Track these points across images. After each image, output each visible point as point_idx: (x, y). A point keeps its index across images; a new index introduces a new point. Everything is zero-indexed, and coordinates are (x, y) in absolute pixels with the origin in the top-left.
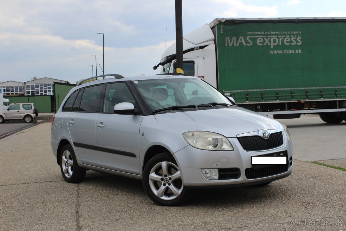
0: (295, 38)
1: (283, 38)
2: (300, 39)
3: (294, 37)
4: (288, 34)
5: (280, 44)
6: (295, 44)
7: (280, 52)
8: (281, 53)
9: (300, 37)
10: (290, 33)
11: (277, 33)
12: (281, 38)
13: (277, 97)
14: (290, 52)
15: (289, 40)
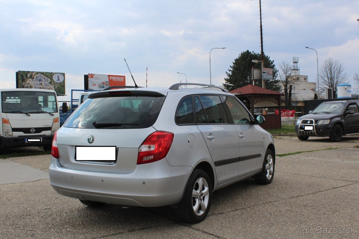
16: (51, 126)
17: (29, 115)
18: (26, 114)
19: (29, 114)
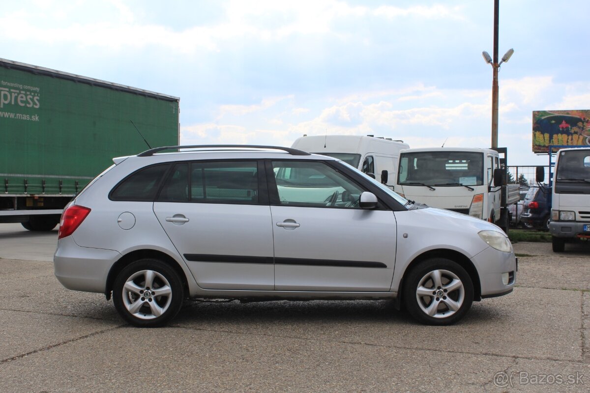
0: (31, 97)
1: (16, 94)
2: (37, 100)
3: (30, 94)
4: (23, 90)
5: (13, 103)
6: (31, 106)
7: (12, 115)
8: (13, 117)
9: (37, 96)
10: (26, 87)
11: (9, 84)
12: (15, 93)
13: (6, 187)
14: (26, 117)
15: (24, 99)
16: (468, 207)
17: (434, 189)
18: (429, 186)
19: (433, 187)
